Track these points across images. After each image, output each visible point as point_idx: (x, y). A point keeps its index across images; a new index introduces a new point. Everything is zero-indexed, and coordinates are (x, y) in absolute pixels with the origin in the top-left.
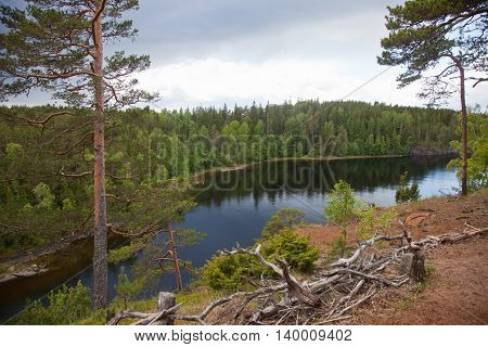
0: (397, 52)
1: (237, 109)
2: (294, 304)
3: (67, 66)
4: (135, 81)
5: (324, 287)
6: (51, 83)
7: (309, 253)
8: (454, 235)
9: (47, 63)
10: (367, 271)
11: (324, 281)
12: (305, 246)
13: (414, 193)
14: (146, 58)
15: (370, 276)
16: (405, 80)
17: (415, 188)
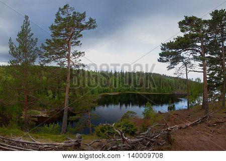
0: (165, 58)
2: (124, 146)
3: (61, 55)
4: (80, 60)
5: (137, 142)
6: (56, 60)
7: (134, 128)
8: (183, 126)
9: (56, 54)
10: (151, 138)
11: (137, 140)
12: (132, 126)
13: (173, 107)
14: (83, 53)
15: (152, 140)
16: (170, 68)
17: (174, 106)
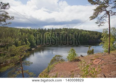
1: (48, 29)
